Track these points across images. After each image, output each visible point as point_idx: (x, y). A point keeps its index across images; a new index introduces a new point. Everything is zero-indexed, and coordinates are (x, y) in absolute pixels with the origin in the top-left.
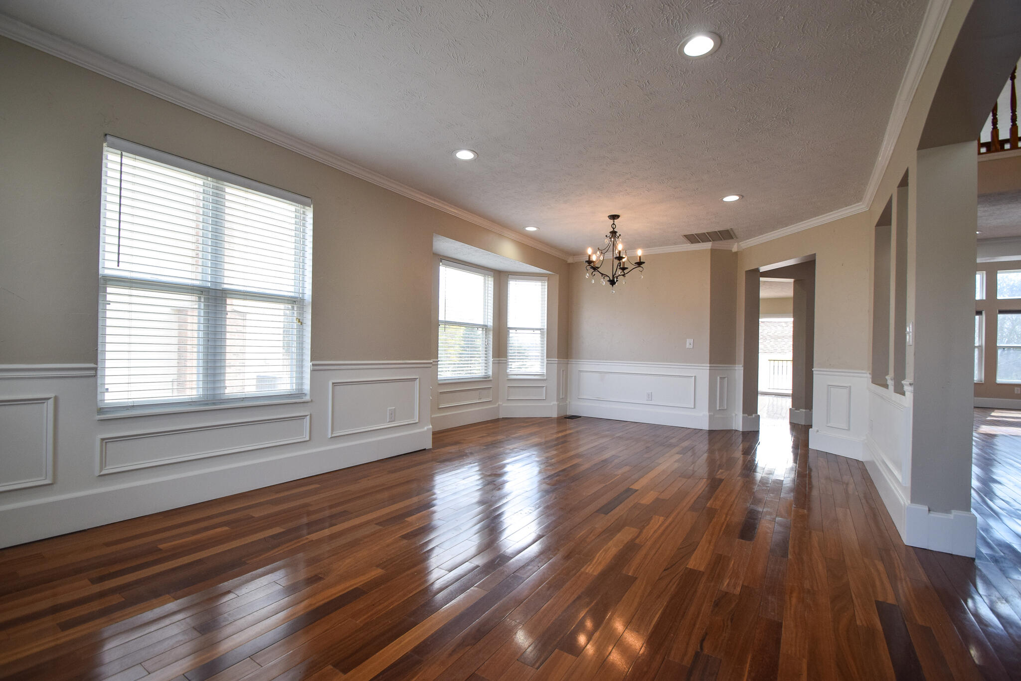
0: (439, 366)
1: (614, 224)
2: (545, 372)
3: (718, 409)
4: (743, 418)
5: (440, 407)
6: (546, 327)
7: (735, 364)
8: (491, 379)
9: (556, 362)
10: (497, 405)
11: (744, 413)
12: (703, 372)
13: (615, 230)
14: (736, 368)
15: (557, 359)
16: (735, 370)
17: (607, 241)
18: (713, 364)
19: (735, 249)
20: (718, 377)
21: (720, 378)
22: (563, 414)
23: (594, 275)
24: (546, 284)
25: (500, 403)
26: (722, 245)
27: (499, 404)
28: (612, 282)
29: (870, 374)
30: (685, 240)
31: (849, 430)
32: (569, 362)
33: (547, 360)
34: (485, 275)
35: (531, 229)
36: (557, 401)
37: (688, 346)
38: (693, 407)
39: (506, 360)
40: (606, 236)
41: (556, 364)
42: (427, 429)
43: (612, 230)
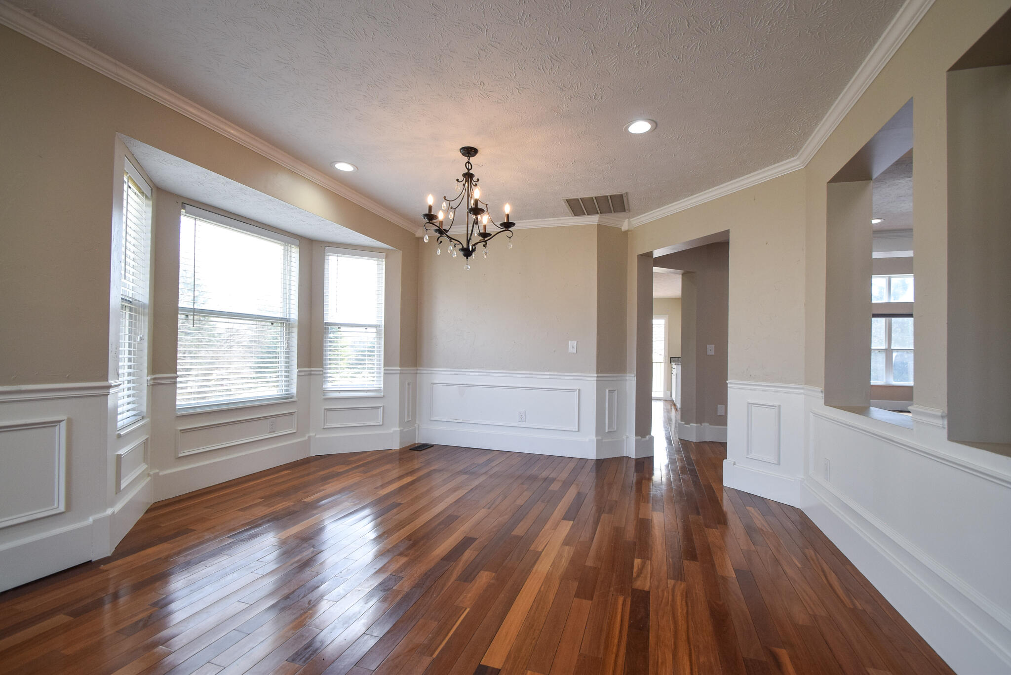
0: (178, 385)
1: (468, 162)
2: (382, 386)
3: (607, 431)
4: (636, 441)
5: (181, 455)
6: (383, 324)
7: (626, 373)
8: (295, 399)
9: (397, 372)
10: (306, 438)
11: (637, 435)
12: (588, 383)
13: (471, 172)
14: (627, 378)
15: (399, 368)
16: (627, 380)
17: (459, 187)
18: (600, 373)
19: (625, 227)
20: (607, 390)
21: (609, 391)
22: (408, 444)
23: (441, 242)
24: (384, 263)
25: (312, 434)
26: (611, 220)
27: (309, 437)
28: (467, 253)
29: (822, 392)
30: (566, 208)
31: (779, 464)
32: (418, 371)
33: (385, 370)
34: (286, 243)
35: (344, 167)
36: (399, 427)
37: (570, 350)
38: (577, 430)
39: (322, 371)
40: (457, 180)
41: (398, 376)
42: (94, 521)
43: (467, 171)
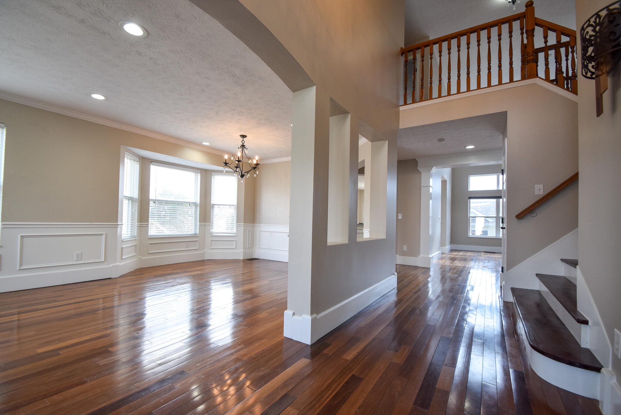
1: (243, 141)
2: (235, 231)
5: (150, 252)
6: (237, 204)
8: (198, 235)
9: (243, 225)
10: (203, 252)
13: (244, 144)
22: (247, 257)
25: (206, 250)
27: (205, 252)
28: (242, 176)
32: (255, 226)
33: (237, 224)
34: (195, 172)
36: (243, 250)
39: (210, 224)
40: (239, 148)
41: (243, 227)
42: (113, 266)
43: (242, 144)
